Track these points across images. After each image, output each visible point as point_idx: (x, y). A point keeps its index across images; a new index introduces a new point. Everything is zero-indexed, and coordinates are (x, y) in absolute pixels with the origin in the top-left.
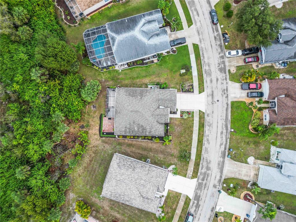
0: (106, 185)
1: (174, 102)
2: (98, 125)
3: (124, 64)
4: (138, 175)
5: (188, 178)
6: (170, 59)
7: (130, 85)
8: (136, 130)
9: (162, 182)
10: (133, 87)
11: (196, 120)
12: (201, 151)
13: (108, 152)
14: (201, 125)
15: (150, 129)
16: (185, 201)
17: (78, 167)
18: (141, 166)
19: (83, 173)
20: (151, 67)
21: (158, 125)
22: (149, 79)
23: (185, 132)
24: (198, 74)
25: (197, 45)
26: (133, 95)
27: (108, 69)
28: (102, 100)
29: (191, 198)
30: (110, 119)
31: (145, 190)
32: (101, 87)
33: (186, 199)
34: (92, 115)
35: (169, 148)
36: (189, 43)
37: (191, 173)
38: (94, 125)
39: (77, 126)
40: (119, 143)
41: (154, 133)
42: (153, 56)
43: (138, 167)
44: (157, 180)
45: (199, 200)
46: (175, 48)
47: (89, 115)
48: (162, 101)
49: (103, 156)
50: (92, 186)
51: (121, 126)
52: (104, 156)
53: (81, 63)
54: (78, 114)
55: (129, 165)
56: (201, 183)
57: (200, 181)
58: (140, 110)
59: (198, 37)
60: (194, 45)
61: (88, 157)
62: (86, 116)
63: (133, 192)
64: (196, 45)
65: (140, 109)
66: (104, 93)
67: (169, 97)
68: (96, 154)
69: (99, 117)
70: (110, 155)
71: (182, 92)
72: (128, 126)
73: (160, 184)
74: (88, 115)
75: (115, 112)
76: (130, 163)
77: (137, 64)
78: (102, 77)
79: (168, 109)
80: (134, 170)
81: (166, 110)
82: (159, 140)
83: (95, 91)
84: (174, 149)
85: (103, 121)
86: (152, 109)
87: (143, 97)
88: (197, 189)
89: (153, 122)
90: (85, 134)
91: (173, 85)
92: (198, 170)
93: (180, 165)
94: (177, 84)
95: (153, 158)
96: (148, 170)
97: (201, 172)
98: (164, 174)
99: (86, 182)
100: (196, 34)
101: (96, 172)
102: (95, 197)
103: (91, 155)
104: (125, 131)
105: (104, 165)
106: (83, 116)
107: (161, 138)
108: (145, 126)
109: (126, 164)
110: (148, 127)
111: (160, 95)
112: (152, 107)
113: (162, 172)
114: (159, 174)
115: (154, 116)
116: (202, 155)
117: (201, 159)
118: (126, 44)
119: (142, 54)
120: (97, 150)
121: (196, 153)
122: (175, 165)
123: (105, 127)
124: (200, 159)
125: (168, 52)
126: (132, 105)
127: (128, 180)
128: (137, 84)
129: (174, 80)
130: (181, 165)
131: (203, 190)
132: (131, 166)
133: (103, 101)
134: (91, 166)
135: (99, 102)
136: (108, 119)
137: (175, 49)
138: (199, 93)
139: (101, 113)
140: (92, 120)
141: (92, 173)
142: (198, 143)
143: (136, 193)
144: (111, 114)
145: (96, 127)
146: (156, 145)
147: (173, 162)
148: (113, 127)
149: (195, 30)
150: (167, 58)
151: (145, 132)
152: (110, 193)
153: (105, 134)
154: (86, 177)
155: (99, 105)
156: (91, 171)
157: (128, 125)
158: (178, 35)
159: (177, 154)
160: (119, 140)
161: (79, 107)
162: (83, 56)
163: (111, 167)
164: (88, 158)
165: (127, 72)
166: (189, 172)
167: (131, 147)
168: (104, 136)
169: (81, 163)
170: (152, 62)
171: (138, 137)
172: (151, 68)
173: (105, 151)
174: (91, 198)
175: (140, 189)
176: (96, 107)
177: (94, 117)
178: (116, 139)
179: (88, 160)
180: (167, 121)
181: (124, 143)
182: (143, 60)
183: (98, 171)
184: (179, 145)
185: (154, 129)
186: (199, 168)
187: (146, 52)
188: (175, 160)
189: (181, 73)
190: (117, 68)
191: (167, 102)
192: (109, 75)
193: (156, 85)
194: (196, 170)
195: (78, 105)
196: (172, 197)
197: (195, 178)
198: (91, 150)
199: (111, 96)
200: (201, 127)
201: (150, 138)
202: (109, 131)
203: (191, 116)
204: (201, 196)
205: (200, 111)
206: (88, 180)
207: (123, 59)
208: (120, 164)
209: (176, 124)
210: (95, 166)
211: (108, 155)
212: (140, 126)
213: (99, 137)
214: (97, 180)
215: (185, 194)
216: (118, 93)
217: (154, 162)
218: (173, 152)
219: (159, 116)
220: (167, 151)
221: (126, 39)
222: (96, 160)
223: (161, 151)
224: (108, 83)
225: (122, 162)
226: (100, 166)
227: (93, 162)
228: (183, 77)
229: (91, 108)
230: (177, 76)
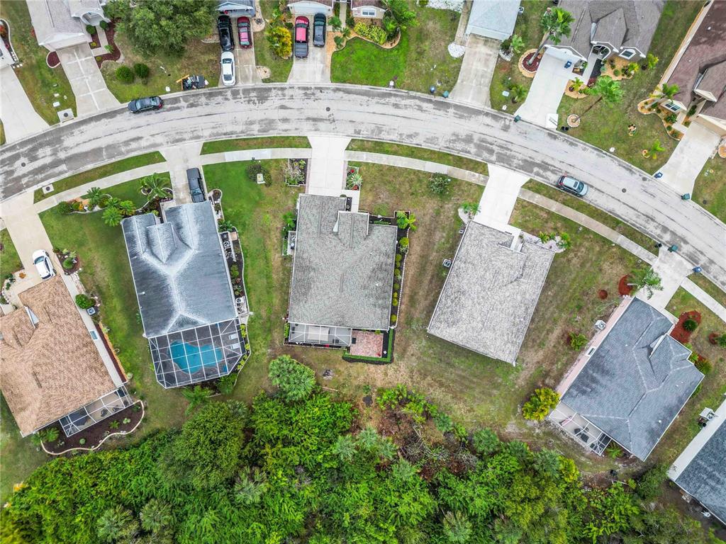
0: (492, 351)
1: (325, 202)
2: (366, 367)
3: (238, 305)
4: (474, 285)
5: (485, 182)
6: (233, 205)
7: (285, 293)
8: (381, 285)
9: (491, 236)
10: (289, 286)
11: (367, 159)
12: (431, 151)
13: (425, 347)
14: (377, 148)
15: (380, 256)
16: (533, 191)
17: (453, 413)
18: (456, 278)
19: (465, 402)
20: (247, 246)
21: (374, 238)
22: (273, 252)
23: (390, 182)
24: (268, 148)
25: (205, 144)
26: (306, 287)
27: (245, 339)
28: (312, 356)
29: (528, 179)
30: (354, 341)
31: (505, 271)
32: (284, 356)
33: (529, 189)
34: (343, 379)
35: (421, 219)
36: (199, 162)
37: (477, 174)
38: (366, 376)
39: (365, 411)
40: (406, 323)
41: (390, 248)
42: (224, 241)
43: (458, 283)
44: (487, 245)
45: (531, 162)
46: (208, 192)
47: (343, 386)
48: (323, 225)
49: (432, 359)
50: (494, 384)
51: (372, 316)
52: (433, 356)
53: (230, 396)
54: (341, 407)
55: (452, 301)
56: (499, 157)
57: (494, 158)
58: (340, 273)
59: (188, 141)
60: (204, 152)
61: (432, 391)
62: (344, 391)
63: (507, 295)
64: (205, 148)
65: (337, 273)
67: (314, 211)
68: (428, 373)
69: (349, 364)
70: (431, 343)
71: (305, 183)
72: (372, 300)
73: (494, 239)
75: (340, 326)
76: (449, 301)
77: (240, 276)
78: (264, 354)
79: (341, 214)
80: (464, 293)
81: (342, 219)
82: (404, 238)
83: (293, 369)
84: (424, 207)
85: (359, 354)
86: (339, 248)
87: (313, 266)
88: (510, 165)
89: (367, 246)
90: (384, 394)
91: (290, 202)
92: (471, 160)
93: (459, 197)
94: (286, 193)
95: (441, 253)
96: (465, 263)
97: (475, 155)
98: (475, 232)
99: (485, 398)
100: (180, 145)
101: (463, 374)
102: (517, 378)
103: (429, 384)
104: (383, 307)
105: (450, 358)
106: (345, 399)
107: (402, 233)
108: (374, 266)
109: (450, 309)
110: (377, 259)
111: (310, 230)
112: (333, 248)
113: (471, 235)
114: (475, 240)
115: (355, 245)
118: (195, 296)
119: (219, 263)
120: (419, 371)
121: (435, 162)
122: (458, 208)
123: (371, 352)
124: (449, 154)
125: (217, 209)
126: (328, 290)
127: (484, 305)
128: (283, 280)
129: (279, 198)
130: (459, 195)
131: (512, 153)
132: (455, 299)
133: (314, 353)
134: (451, 385)
135: (316, 362)
136: (354, 345)
137: (211, 194)
138: (310, 147)
139: (341, 358)
140: (356, 378)
141: (467, 383)
142: (415, 158)
143: (511, 291)
144: (345, 338)
145: (371, 370)
146: (415, 245)
147: (453, 212)
148: (371, 333)
150: (230, 210)
151: (386, 265)
152: (509, 345)
153: (385, 352)
154: (474, 397)
155: (324, 363)
156: (462, 384)
158: (181, 184)
159: (436, 202)
160: (399, 323)
161: (325, 404)
164: (434, 390)
165: (254, 299)
166: (474, 180)
167: (416, 297)
168: (389, 356)
169: (444, 406)
170: (235, 243)
171: (396, 281)
172: (250, 247)
173: (421, 354)
174: (519, 387)
175: (503, 281)
176: (328, 369)
177: (349, 375)
178: (399, 328)
179: (440, 391)
180: (365, 219)
181: (406, 313)
182: (230, 263)
183: (462, 370)
184: (416, 197)
185: (381, 245)
186: (466, 158)
187: (214, 255)
188: (448, 208)
189: (264, 182)
190: (244, 321)
191: (325, 215)
193: (286, 237)
194: (471, 165)
195: (321, 407)
196: (523, 217)
197: (487, 167)
198: (417, 383)
200: (382, 148)
201: (400, 257)
202: (380, 343)
203: (357, 169)
204: (524, 158)
205: (347, 149)
206: (480, 393)
207: (228, 304)
208: (451, 320)
209: (372, 201)
210: (453, 377)
211: (430, 347)
212: (373, 275)
213: (392, 364)
214: (481, 373)
215: (519, 190)
216: (300, 320)
217: (450, 251)
218: (431, 211)
219: (355, 234)
220: (428, 223)
221: (184, 294)
222: (439, 374)
223: (428, 236)
224: (277, 342)
225: (446, 317)
226: (453, 366)
227: (444, 380)
228: (272, 178)
229: (329, 380)
230: (270, 192)
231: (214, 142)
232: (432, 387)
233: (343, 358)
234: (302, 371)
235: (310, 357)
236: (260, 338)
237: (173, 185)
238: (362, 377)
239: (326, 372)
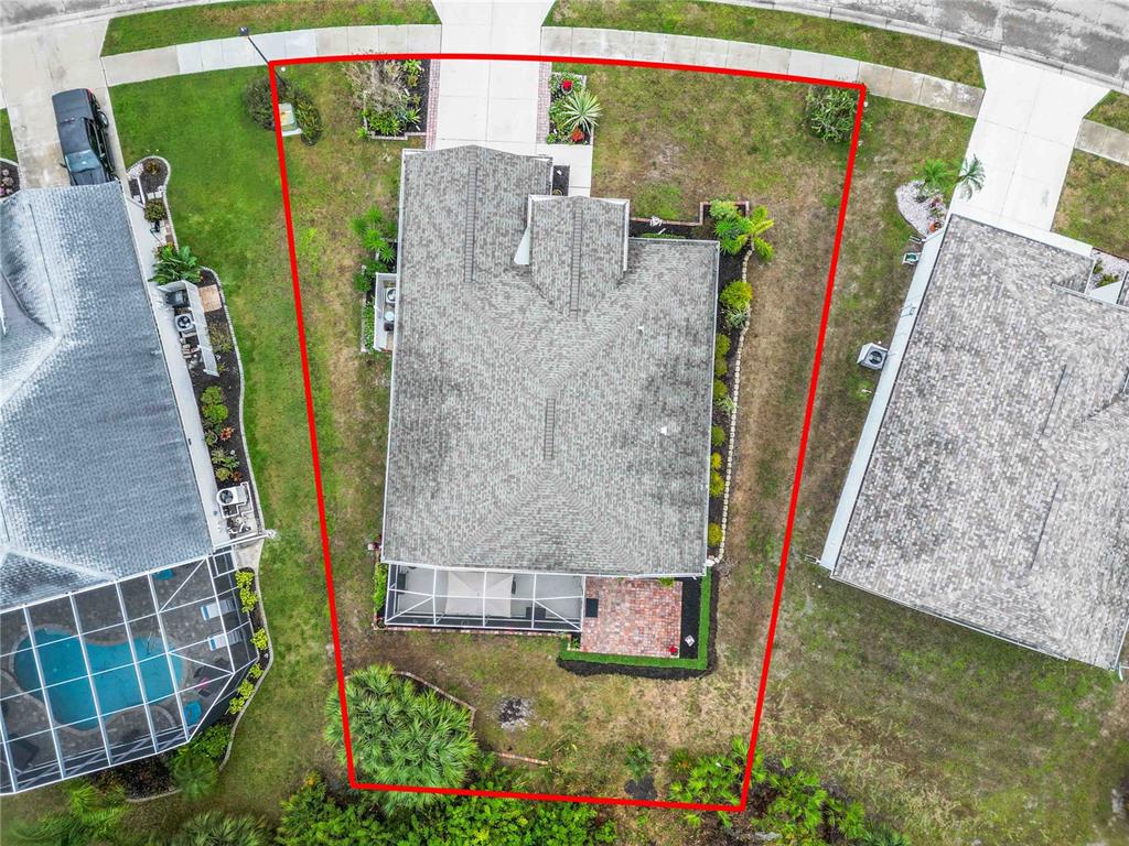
0: (1058, 635)
1: (481, 165)
2: (632, 686)
3: (228, 509)
4: (987, 418)
5: (975, 104)
6: (204, 204)
7: (373, 468)
8: (676, 430)
9: (1024, 260)
10: (382, 448)
11: (610, 49)
12: (805, 18)
13: (812, 619)
14: (641, 15)
15: (668, 335)
16: (1121, 128)
17: (909, 821)
18: (917, 402)
19: (945, 786)
20: (253, 326)
21: (647, 278)
22: (331, 343)
23: (682, 116)
24: (310, 26)
25: (114, 24)
26: (435, 445)
27: (254, 614)
28: (464, 660)
29: (1102, 92)
30: (592, 608)
31: (1090, 369)
32: (373, 670)
33: (1109, 121)
34: (564, 728)
35: (786, 226)
36: (101, 76)
37: (948, 84)
38: (632, 715)
39: (634, 824)
40: (753, 548)
41: (701, 312)
42: (176, 314)
43: (925, 416)
44: (1019, 287)
45: (1111, 41)
46: (128, 167)
47: (562, 749)
48: (479, 243)
49: (836, 656)
50: (1034, 726)
51: (651, 533)
52: (838, 645)
53: (207, 804)
54: (559, 821)
55: (911, 476)
56: (1010, 28)
57: (996, 33)
58: (544, 396)
59: (64, 17)
60: (112, 47)
61: (839, 756)
62: (568, 767)
63: (1106, 453)
64: (115, 34)
65: (534, 397)
66: (420, 643)
67: (452, 199)
68: (827, 701)
69: (579, 682)
70: (832, 605)
71: (423, 129)
72: (649, 481)
73: (1036, 270)
74: (563, 752)
75: (549, 568)
76: (899, 476)
77: (232, 420)
78: (313, 660)
79: (538, 206)
80: (950, 447)
81: (543, 222)
82: (736, 284)
83: (402, 712)
84: (791, 188)
85: (608, 650)
86: (537, 313)
87: (453, 376)
88: (1046, 53)
89: (626, 306)
90: (695, 773)
91: (379, 189)
92: (928, 43)
93: (895, 154)
94: (368, 161)
95: (853, 327)
96: (945, 348)
97: (939, 25)
98: (972, 248)
99: (1007, 770)
100: (39, 27)
101: (938, 700)
102: (1105, 705)
103: (830, 735)
104: (684, 502)
105: (894, 650)
106: (572, 790)
107: (730, 265)
108: (653, 369)
109: (905, 501)
110: (659, 346)
111: (441, 262)
112: (518, 316)
113: (958, 259)
114: (973, 275)
115: (585, 302)
116: (833, 17)
117: (859, 22)
118: (62, 490)
119: (150, 381)
120: (797, 695)
121: (817, 49)
122: (896, 186)
123: (646, 642)
124: (858, 27)
125: (155, 215)
126: (507, 453)
127: (1031, 485)
128: (366, 427)
129: (344, 178)
130: (893, 147)
131: (1052, 15)
132: (920, 466)
133: (469, 651)
134: (899, 735)
135: (478, 677)
136: (592, 621)
137: (137, 170)
138: (437, 21)
139: (553, 664)
140: (601, 724)
141: (949, 727)
142: (756, 40)
143: (1111, 433)
144: (562, 601)
145: (647, 698)
146: (768, 307)
147: (878, 201)
148: (644, 583)
149: (12, 36)
150: (195, 219)
151: (689, 365)
152: (1102, 612)
153: (690, 641)
154: (975, 771)
155: (502, 681)
156: (935, 732)
157: (645, 479)
158: (45, 144)
159: (826, 172)
160: (729, 546)
161: (508, 816)
162: (165, 788)
163: (932, 604)
164: (847, 754)
165: (279, 488)
166: (939, 100)
167: (776, 466)
168: (703, 651)
169: (880, 800)
170: (216, 318)
171: (721, 418)
172: (260, 333)
173: (804, 640)
174: (1113, 734)
175: (1083, 403)
176: (514, 697)
177: (581, 716)
178: (730, 565)
179: (865, 754)
180: (615, 217)
181: (750, 516)
182: (200, 381)
183: (932, 686)
184: (766, 160)
185: (671, 302)
186: (911, 37)
187: (136, 354)
188: (865, 189)
189: (298, 131)
190: (250, 558)
191: (486, 210)
192: (302, 609)
193: (370, 294)
194: (929, 58)
195: (495, 827)
196: (1096, 209)
197: (978, 62)
198: (794, 732)
199: (442, 603)
200: (653, 15)
201: (726, 341)
202: (673, 611)
203: (582, 80)
204: (1092, 28)
205: (549, 21)
206: (993, 755)
207: (183, 511)
208: (909, 538)
209: (632, 176)
210: (903, 709)
211: (829, 621)
212: (650, 398)
213: (713, 677)
214: (992, 695)
215: (1077, 130)
216: (418, 553)
217: (877, 319)
218: (812, 199)
219: (587, 265)
220: (805, 235)
221: (23, 482)
222: (862, 702)
223: (805, 276)
224: (355, 621)
225: (891, 526)
226: (905, 676)
227: (877, 722)
228: (324, 118)
229: (518, 733)
230: (317, 160)
231: (142, 15)
232: (839, 743)
233: (561, 662)
234: (431, 717)
235: (457, 664)
236: (300, 611)
237: (19, 148)
238: (622, 719)
239: (510, 706)
